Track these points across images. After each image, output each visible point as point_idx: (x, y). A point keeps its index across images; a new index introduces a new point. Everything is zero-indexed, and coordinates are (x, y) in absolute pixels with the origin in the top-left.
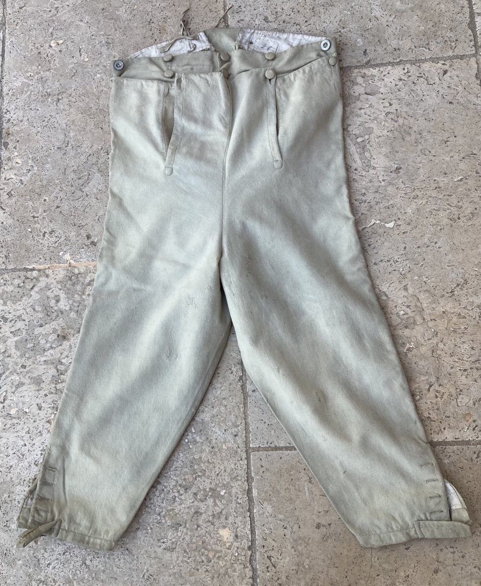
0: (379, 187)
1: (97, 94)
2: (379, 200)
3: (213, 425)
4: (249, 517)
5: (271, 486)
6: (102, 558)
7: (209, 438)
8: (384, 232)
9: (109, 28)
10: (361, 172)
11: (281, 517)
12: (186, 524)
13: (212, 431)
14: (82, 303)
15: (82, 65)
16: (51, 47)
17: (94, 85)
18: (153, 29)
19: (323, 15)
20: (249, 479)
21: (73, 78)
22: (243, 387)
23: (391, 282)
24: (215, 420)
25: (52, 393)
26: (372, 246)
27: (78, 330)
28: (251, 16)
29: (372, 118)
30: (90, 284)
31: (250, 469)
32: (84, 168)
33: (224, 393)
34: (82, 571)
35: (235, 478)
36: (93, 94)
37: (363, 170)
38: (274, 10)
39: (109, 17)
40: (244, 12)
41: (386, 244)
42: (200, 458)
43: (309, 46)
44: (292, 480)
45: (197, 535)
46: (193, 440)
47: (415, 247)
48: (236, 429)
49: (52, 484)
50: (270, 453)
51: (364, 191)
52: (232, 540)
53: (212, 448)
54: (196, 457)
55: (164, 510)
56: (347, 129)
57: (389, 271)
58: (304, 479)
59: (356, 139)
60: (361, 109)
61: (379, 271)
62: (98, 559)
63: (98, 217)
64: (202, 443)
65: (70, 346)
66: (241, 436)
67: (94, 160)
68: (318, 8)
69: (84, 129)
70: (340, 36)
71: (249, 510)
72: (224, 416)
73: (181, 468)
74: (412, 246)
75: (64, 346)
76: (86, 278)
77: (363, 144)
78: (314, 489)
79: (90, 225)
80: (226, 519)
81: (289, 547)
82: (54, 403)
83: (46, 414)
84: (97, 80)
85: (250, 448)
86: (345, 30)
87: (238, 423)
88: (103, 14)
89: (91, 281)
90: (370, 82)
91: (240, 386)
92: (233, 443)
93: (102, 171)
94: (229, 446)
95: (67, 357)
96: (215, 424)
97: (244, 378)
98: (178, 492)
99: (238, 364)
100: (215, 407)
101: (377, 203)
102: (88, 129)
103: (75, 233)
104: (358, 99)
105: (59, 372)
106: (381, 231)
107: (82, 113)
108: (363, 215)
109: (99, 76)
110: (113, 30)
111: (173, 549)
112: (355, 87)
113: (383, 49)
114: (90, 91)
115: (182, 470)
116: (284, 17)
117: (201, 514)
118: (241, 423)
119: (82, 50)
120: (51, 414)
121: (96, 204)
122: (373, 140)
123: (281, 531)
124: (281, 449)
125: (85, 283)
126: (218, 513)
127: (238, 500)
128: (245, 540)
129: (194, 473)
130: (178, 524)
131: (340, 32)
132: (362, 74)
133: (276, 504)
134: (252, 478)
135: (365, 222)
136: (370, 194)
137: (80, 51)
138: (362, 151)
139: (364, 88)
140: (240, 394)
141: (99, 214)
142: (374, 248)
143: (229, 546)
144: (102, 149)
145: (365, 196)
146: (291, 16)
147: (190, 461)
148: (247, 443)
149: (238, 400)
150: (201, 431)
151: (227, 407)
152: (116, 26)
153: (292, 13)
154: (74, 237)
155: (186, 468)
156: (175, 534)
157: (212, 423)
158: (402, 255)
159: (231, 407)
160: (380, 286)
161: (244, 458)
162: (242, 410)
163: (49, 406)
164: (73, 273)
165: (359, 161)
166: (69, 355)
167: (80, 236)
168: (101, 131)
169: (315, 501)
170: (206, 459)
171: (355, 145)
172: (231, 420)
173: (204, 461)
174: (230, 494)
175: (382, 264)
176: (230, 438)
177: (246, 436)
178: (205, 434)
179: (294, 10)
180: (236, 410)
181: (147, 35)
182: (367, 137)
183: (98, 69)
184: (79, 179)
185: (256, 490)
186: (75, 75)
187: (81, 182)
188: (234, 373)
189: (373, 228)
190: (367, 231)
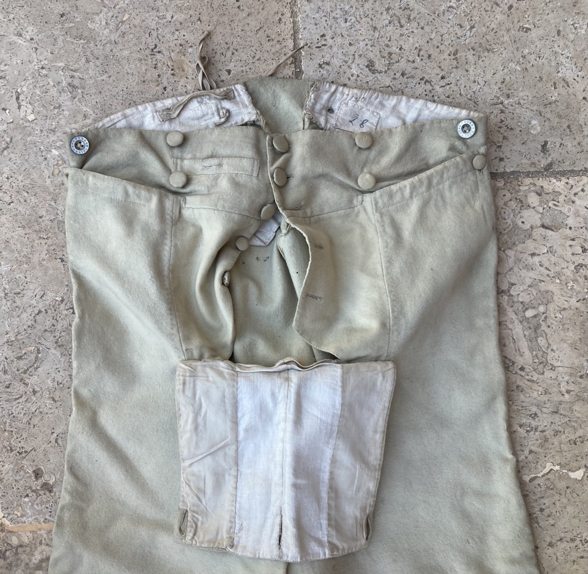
0: (560, 403)
1: (51, 189)
2: (560, 428)
8: (567, 488)
9: (76, 55)
10: (530, 374)
15: (22, 127)
17: (46, 171)
18: (159, 65)
19: (472, 68)
21: (6, 153)
26: (547, 512)
28: (343, 57)
29: (552, 274)
30: (41, 566)
32: (28, 338)
36: (45, 189)
37: (535, 370)
38: (386, 48)
39: (74, 32)
40: (331, 47)
41: (570, 509)
43: (435, 125)
51: (534, 409)
56: (509, 291)
57: (573, 558)
59: (524, 312)
60: (533, 255)
61: (557, 559)
63: (55, 435)
67: (48, 324)
68: (464, 54)
69: (28, 261)
70: (502, 112)
76: (33, 555)
77: (534, 321)
79: (40, 451)
84: (52, 162)
86: (511, 100)
88: (63, 24)
89: (42, 561)
90: (550, 205)
93: (62, 345)
101: (557, 433)
102: (35, 259)
103: (11, 466)
104: (530, 236)
106: (561, 485)
107: (24, 227)
108: (533, 454)
109: (57, 153)
110: (84, 60)
112: (526, 213)
113: (575, 143)
114: (40, 182)
116: (403, 64)
119: (21, 97)
121: (51, 411)
122: (553, 315)
131: (502, 103)
132: (538, 188)
135: (536, 468)
136: (545, 415)
137: (18, 98)
138: (533, 335)
139: (540, 216)
141: (58, 431)
142: (549, 516)
144: (62, 301)
145: (537, 419)
146: (415, 65)
152: (88, 53)
153: (418, 59)
154: (11, 473)
164: (8, 544)
165: (527, 353)
167: (22, 473)
168: (60, 265)
171: (521, 322)
175: (562, 545)
179: (421, 53)
181: (148, 76)
182: (542, 309)
183: (53, 138)
184: (20, 358)
186: (7, 147)
187: (22, 364)
189: (549, 479)
190: (539, 485)
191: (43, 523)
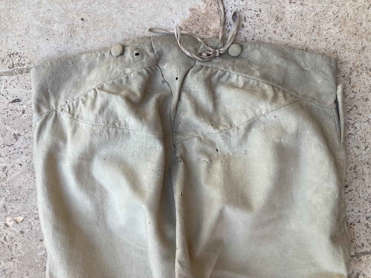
16: (8, 226)
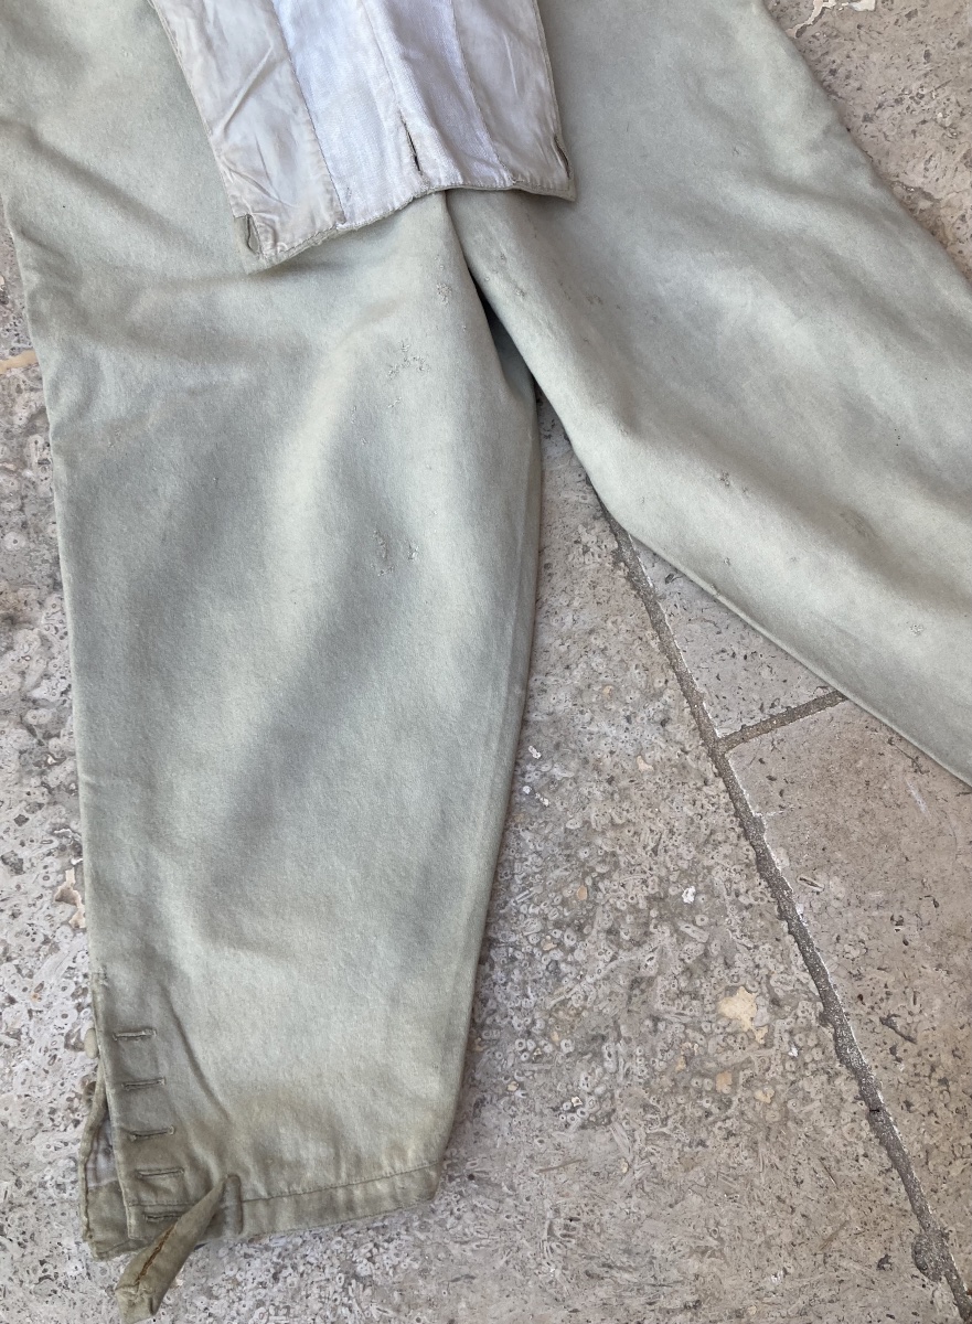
3: (587, 716)
4: (790, 933)
5: (817, 824)
6: (404, 1236)
7: (592, 761)
8: (859, 27)
11: (877, 895)
12: (617, 1028)
13: (591, 734)
14: (31, 493)
20: (749, 828)
22: (635, 580)
23: (927, 157)
24: (586, 700)
25: (40, 806)
26: (842, 72)
27: (50, 581)
30: (34, 427)
31: (741, 799)
33: (585, 616)
34: (353, 1302)
35: (710, 841)
41: (875, 57)
42: (586, 823)
44: (868, 783)
45: (661, 1045)
46: (545, 781)
47: (952, 46)
48: (659, 705)
49: (157, 1080)
50: (780, 733)
52: (767, 1019)
53: (610, 781)
54: (574, 824)
55: (537, 1015)
57: (910, 129)
58: (900, 768)
61: (886, 136)
62: (392, 1246)
64: (575, 779)
65: (44, 640)
66: (681, 719)
71: (782, 915)
72: (610, 680)
73: (541, 872)
74: (943, 45)
75: (22, 647)
76: (11, 414)
78: (936, 786)
80: (728, 966)
81: (930, 971)
82: (58, 836)
83: (46, 878)
85: (717, 741)
87: (657, 685)
89: (32, 418)
91: (623, 581)
92: (663, 746)
94: (658, 758)
95: (46, 676)
96: (593, 712)
97: (627, 554)
98: (560, 945)
99: (595, 518)
100: (573, 666)
105: (37, 731)
106: (848, 26)
111: (609, 1115)
115: (545, 879)
117: (651, 981)
118: (666, 681)
120: (62, 871)
123: (892, 937)
124: (805, 710)
125: (16, 430)
126: (699, 960)
127: (741, 899)
128: (803, 1004)
129: (586, 874)
130: (594, 1038)
133: (850, 868)
134: (757, 822)
135: (799, 13)
140: (631, 602)
142: (848, 77)
143: (766, 1037)
147: (560, 844)
148: (702, 730)
149: (633, 621)
150: (557, 746)
151: (607, 653)
155: (557, 867)
156: (598, 1071)
157: (582, 712)
158: (925, 75)
159: (620, 646)
160: (902, 175)
161: (711, 776)
162: (654, 644)
163: (45, 849)
166: (52, 669)
169: (952, 817)
170: (604, 821)
172: (634, 686)
173: (599, 829)
174: (710, 891)
175: (886, 114)
176: (651, 734)
177: (693, 713)
178: (574, 751)
180: (638, 653)
185: (782, 851)
188: (594, 549)
189: (825, 24)
190: (814, 36)
191: (10, 357)
